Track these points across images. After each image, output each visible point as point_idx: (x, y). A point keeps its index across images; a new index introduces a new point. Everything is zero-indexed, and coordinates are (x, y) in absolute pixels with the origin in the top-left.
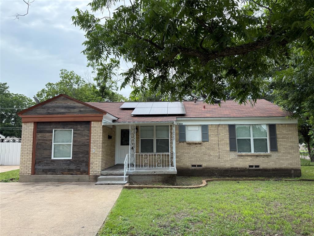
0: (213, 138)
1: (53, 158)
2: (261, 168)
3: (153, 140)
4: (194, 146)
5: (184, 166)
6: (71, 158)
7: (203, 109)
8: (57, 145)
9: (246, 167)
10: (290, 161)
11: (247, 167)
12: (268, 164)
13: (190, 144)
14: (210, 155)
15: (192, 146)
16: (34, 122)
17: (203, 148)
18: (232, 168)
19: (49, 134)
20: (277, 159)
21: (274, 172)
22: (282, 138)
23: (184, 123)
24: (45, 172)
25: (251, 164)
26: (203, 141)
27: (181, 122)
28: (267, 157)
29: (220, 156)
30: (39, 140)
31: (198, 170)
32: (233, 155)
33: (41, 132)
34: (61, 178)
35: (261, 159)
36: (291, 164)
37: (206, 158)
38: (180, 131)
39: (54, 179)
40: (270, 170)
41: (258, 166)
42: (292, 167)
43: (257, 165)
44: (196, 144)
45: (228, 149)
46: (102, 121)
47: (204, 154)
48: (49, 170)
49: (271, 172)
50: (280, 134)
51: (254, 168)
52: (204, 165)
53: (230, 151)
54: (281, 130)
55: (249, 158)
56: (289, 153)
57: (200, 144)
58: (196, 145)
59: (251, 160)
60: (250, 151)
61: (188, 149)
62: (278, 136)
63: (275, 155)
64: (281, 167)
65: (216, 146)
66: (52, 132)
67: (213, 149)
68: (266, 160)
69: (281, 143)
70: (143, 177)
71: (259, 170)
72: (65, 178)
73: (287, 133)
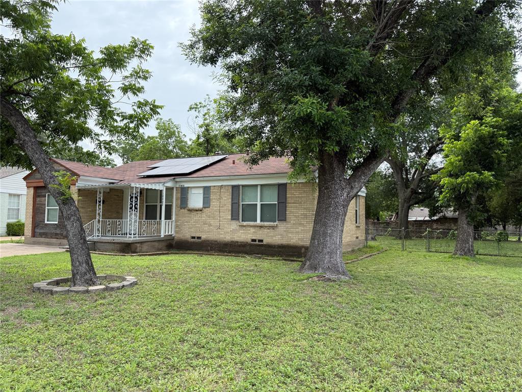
0: (214, 203)
1: (46, 222)
2: (265, 243)
3: (157, 205)
4: (195, 213)
5: (183, 238)
6: (57, 223)
7: (232, 165)
8: (51, 209)
9: (247, 241)
10: (301, 236)
11: (249, 241)
12: (274, 238)
13: (190, 210)
14: (210, 225)
15: (193, 214)
16: (34, 187)
17: (204, 216)
18: (232, 242)
19: (43, 198)
20: (285, 231)
21: (280, 250)
22: (294, 203)
23: (186, 185)
24: (41, 235)
25: (254, 238)
26: (204, 207)
27: (182, 184)
28: (274, 229)
29: (221, 226)
30: (38, 204)
31: (197, 243)
32: (234, 225)
33: (39, 196)
34: (49, 241)
35: (266, 231)
36: (302, 240)
37: (206, 228)
38: (182, 194)
39: (45, 243)
40: (275, 246)
41: (262, 241)
42: (303, 243)
43: (261, 239)
44: (197, 210)
45: (230, 217)
46: (75, 185)
47: (204, 224)
48: (44, 234)
49: (277, 250)
50: (291, 197)
51: (257, 243)
52: (204, 237)
53: (232, 220)
54: (293, 192)
55: (252, 230)
56: (301, 224)
57: (201, 210)
58: (198, 212)
59: (254, 232)
60: (256, 221)
61: (188, 217)
62: (289, 200)
63: (282, 227)
64: (289, 243)
65: (218, 213)
66: (46, 197)
67: (214, 218)
68: (271, 232)
69: (292, 210)
70: (105, 244)
71: (262, 245)
72: (52, 242)
73: (300, 195)
